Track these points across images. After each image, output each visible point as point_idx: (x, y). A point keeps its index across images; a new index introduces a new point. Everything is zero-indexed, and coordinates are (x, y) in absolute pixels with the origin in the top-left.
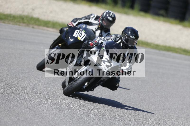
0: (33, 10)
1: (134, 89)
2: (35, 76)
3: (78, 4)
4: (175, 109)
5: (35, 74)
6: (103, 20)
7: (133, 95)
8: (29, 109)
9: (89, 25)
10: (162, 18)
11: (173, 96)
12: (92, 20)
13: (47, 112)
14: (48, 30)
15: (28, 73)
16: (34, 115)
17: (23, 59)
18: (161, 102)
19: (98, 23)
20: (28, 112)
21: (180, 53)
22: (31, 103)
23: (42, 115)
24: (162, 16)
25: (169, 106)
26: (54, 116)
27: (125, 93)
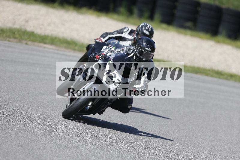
0: (27, 21)
1: (153, 121)
2: (29, 105)
3: (82, 14)
4: (205, 147)
5: (29, 103)
6: (138, 34)
7: (153, 129)
8: (21, 147)
9: (122, 41)
10: (189, 32)
11: (202, 130)
12: (125, 35)
13: (45, 151)
14: (45, 48)
15: (21, 101)
16: (28, 155)
17: (14, 84)
18: (187, 137)
19: (133, 38)
20: (21, 150)
21: (212, 76)
22: (24, 140)
23: (38, 154)
24: (190, 28)
25: (198, 143)
26: (53, 155)
27: (142, 127)
